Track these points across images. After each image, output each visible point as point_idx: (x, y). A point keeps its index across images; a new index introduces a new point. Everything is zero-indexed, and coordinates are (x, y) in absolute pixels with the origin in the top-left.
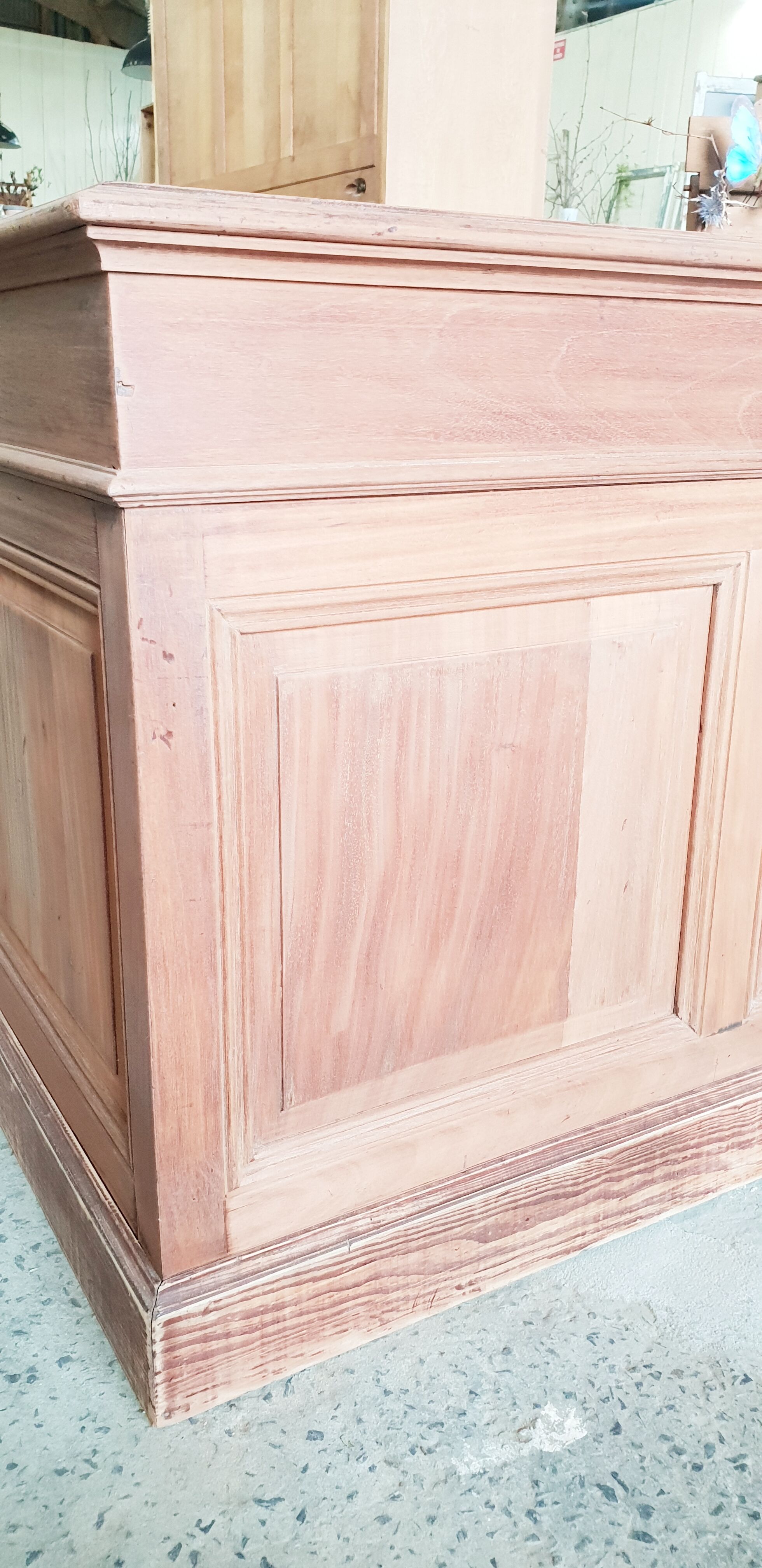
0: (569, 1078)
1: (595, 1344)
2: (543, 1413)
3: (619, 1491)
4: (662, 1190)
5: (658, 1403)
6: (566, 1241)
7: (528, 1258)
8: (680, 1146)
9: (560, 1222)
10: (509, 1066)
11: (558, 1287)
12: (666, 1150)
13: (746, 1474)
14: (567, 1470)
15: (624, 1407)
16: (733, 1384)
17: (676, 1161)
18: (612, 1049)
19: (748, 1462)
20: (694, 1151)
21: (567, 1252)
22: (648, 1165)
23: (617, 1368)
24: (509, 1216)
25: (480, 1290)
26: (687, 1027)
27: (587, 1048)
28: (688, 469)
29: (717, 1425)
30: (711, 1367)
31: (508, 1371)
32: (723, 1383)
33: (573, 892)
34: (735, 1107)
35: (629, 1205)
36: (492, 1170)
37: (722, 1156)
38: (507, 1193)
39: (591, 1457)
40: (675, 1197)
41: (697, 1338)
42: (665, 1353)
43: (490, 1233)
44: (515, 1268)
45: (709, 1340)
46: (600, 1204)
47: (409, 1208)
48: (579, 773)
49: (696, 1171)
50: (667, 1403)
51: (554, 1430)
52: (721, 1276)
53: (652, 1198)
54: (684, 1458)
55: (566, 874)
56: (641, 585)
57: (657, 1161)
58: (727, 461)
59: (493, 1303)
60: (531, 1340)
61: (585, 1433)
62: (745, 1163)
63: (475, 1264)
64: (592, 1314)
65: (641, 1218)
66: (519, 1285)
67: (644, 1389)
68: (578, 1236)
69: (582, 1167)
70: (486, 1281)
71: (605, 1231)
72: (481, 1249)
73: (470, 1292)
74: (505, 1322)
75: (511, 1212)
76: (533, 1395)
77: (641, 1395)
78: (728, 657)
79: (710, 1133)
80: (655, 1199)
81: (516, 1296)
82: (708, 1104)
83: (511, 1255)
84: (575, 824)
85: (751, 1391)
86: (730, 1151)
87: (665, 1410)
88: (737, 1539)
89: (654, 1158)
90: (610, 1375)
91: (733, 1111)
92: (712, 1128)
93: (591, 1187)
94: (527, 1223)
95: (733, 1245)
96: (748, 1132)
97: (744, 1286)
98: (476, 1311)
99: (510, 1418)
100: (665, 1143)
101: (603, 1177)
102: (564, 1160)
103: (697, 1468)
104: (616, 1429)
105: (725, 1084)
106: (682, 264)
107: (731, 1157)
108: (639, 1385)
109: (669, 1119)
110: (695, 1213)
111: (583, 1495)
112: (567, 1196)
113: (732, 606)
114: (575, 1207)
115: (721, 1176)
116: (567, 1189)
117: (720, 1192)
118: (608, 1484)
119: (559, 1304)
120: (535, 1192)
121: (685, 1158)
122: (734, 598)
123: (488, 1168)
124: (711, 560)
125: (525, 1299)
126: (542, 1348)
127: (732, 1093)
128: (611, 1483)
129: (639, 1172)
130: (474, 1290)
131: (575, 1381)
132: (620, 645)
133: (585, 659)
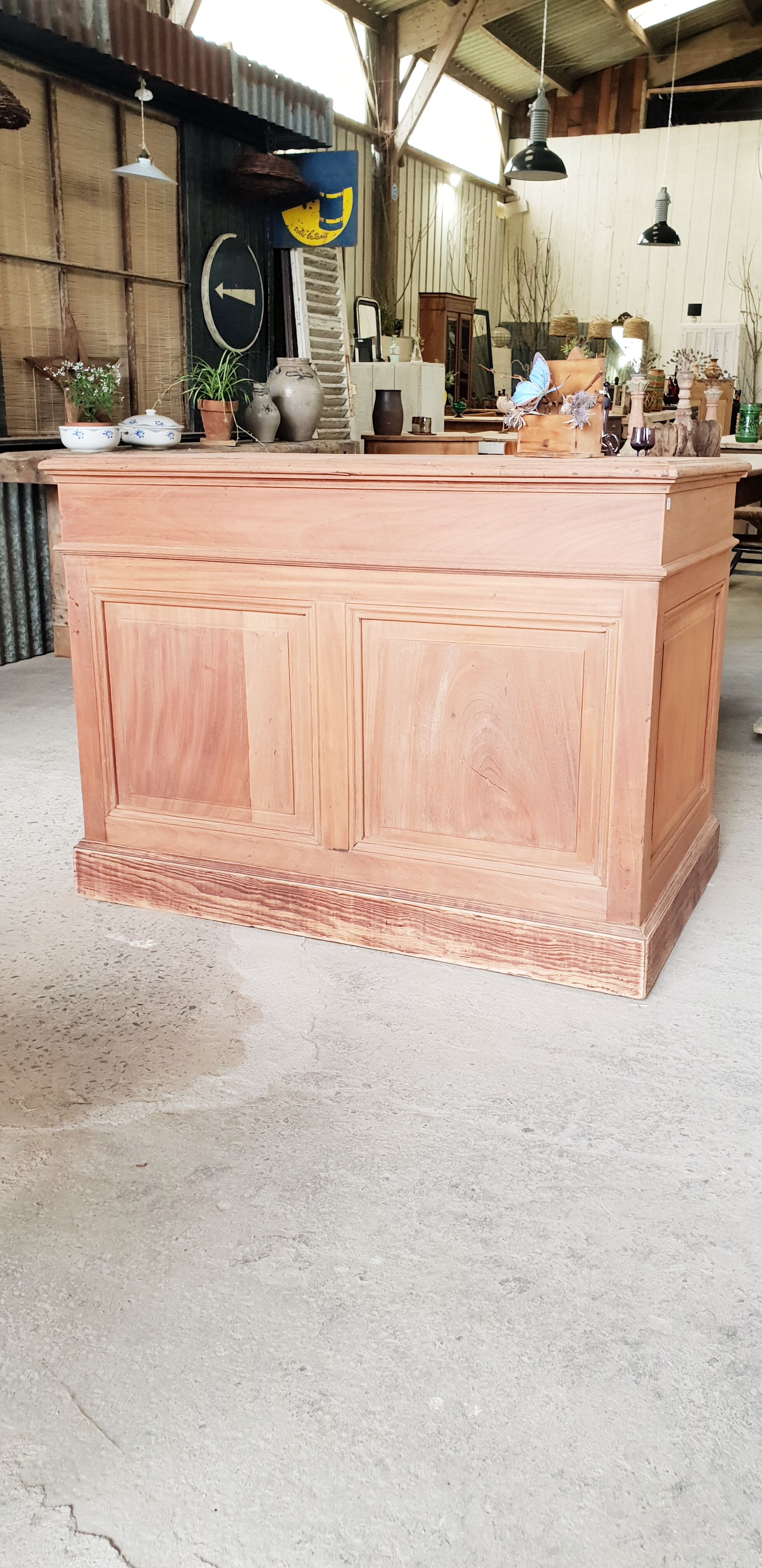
4: (295, 917)
6: (243, 915)
7: (222, 911)
8: (303, 898)
9: (239, 903)
12: (295, 896)
15: (168, 951)
16: (205, 966)
17: (301, 905)
20: (311, 905)
22: (284, 898)
24: (214, 885)
26: (317, 840)
33: (247, 746)
35: (275, 915)
37: (330, 918)
38: (210, 872)
42: (208, 953)
43: (203, 889)
44: (216, 912)
46: (260, 905)
47: (171, 858)
48: (244, 689)
49: (315, 918)
53: (289, 919)
61: (145, 948)
62: (346, 930)
63: (198, 900)
65: (284, 927)
69: (249, 880)
72: (200, 894)
79: (322, 900)
80: (291, 920)
83: (216, 906)
84: (245, 713)
86: (335, 917)
89: (287, 897)
91: (336, 894)
92: (320, 897)
93: (253, 893)
94: (222, 894)
96: (346, 912)
100: (295, 891)
101: (259, 891)
102: (241, 872)
107: (336, 922)
110: (313, 940)
112: (240, 891)
114: (246, 899)
115: (331, 929)
116: (241, 887)
120: (224, 879)
121: (307, 907)
127: (338, 886)
129: (279, 899)
131: (173, 941)
132: (257, 635)
133: (241, 637)
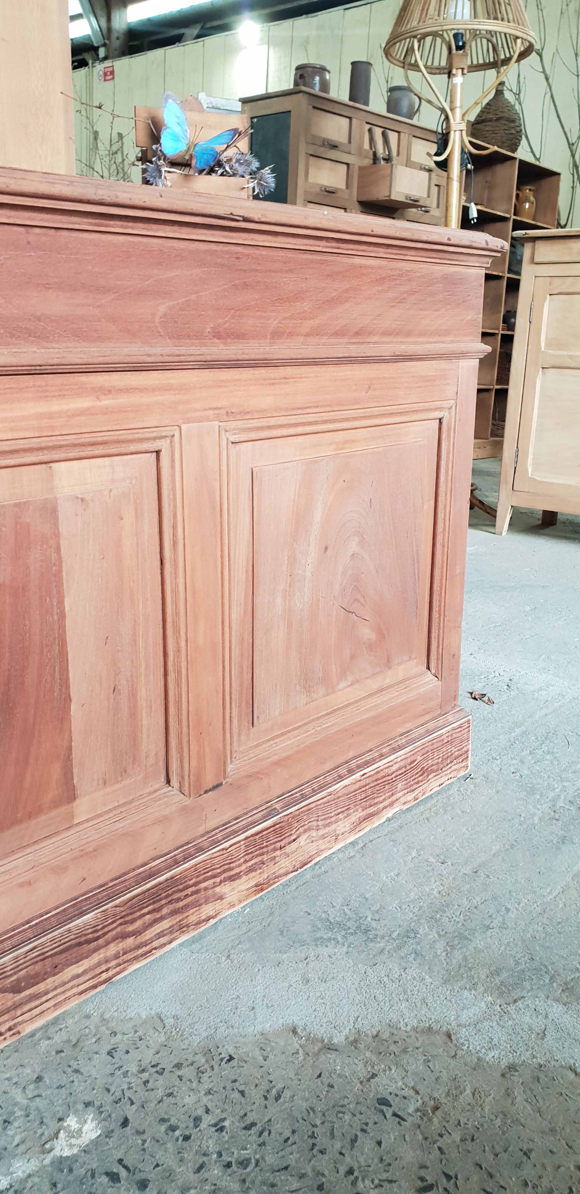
0: (81, 848)
1: (113, 1058)
2: (65, 1124)
3: (123, 1173)
4: (171, 924)
5: (160, 1093)
6: (92, 978)
7: (60, 998)
8: (181, 887)
9: (85, 964)
10: (28, 846)
11: (88, 1017)
12: (170, 892)
13: (224, 1133)
14: (81, 1167)
15: (132, 1103)
16: (220, 1065)
17: (179, 900)
18: (117, 819)
19: (226, 1124)
20: (193, 889)
21: (95, 987)
22: (156, 906)
23: (129, 1073)
24: (38, 967)
25: (19, 1033)
26: (179, 793)
27: (95, 822)
28: (117, 361)
29: (205, 1100)
30: (204, 1055)
31: (38, 1096)
32: (212, 1066)
33: (67, 700)
34: (223, 850)
35: (144, 940)
36: (19, 933)
37: (218, 889)
38: (34, 948)
39: (103, 1151)
40: (182, 928)
41: (195, 1035)
42: (169, 1052)
43: (23, 984)
44: (49, 1008)
45: (205, 1034)
46: (119, 943)
48: (61, 603)
49: (197, 904)
50: (167, 1092)
51: (73, 1137)
52: (218, 982)
53: (163, 931)
54: (177, 1133)
55: (61, 685)
56: (93, 452)
57: (163, 902)
58: (150, 355)
59: (32, 1041)
60: (61, 1066)
61: (99, 1132)
62: (236, 891)
63: (13, 1012)
64: (115, 1034)
65: (155, 949)
66: (55, 1021)
67: (150, 1085)
68: (103, 972)
69: (99, 917)
70: (24, 1024)
71: (126, 964)
72: (16, 999)
73: (11, 1036)
74: (40, 1054)
75: (40, 963)
76: (58, 1111)
77: (147, 1091)
78: (175, 507)
79: (205, 873)
80: (166, 932)
81: (52, 1030)
82: (201, 850)
83: (44, 998)
84: (63, 643)
85: (233, 1067)
86: (223, 884)
87: (165, 1098)
88: (213, 1187)
89: (161, 900)
90: (124, 1079)
91: (221, 853)
92: (206, 868)
93: (109, 931)
94: (56, 969)
95: (228, 957)
96: (236, 867)
97: (234, 987)
98: (16, 1051)
99: (38, 1135)
100: (168, 886)
101: (118, 922)
102: (82, 914)
103: (187, 1138)
104: (125, 1123)
105: (214, 833)
106: (89, 202)
107: (225, 889)
108: (146, 1082)
109: (169, 868)
110: (201, 937)
111: (93, 1184)
112: (89, 942)
113: (173, 467)
114: (97, 949)
115: (218, 905)
116: (88, 937)
117: (219, 918)
118: (115, 1170)
119: (87, 1031)
120: (59, 943)
121: (187, 896)
122: (173, 461)
123: (16, 931)
124: (150, 432)
125: (59, 1032)
126: (70, 1070)
127: (220, 838)
128: (117, 1168)
129: (149, 913)
130: (13, 1034)
131: (95, 1091)
132: (83, 500)
133: (54, 511)
